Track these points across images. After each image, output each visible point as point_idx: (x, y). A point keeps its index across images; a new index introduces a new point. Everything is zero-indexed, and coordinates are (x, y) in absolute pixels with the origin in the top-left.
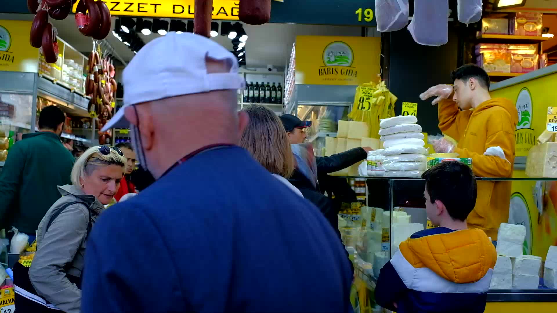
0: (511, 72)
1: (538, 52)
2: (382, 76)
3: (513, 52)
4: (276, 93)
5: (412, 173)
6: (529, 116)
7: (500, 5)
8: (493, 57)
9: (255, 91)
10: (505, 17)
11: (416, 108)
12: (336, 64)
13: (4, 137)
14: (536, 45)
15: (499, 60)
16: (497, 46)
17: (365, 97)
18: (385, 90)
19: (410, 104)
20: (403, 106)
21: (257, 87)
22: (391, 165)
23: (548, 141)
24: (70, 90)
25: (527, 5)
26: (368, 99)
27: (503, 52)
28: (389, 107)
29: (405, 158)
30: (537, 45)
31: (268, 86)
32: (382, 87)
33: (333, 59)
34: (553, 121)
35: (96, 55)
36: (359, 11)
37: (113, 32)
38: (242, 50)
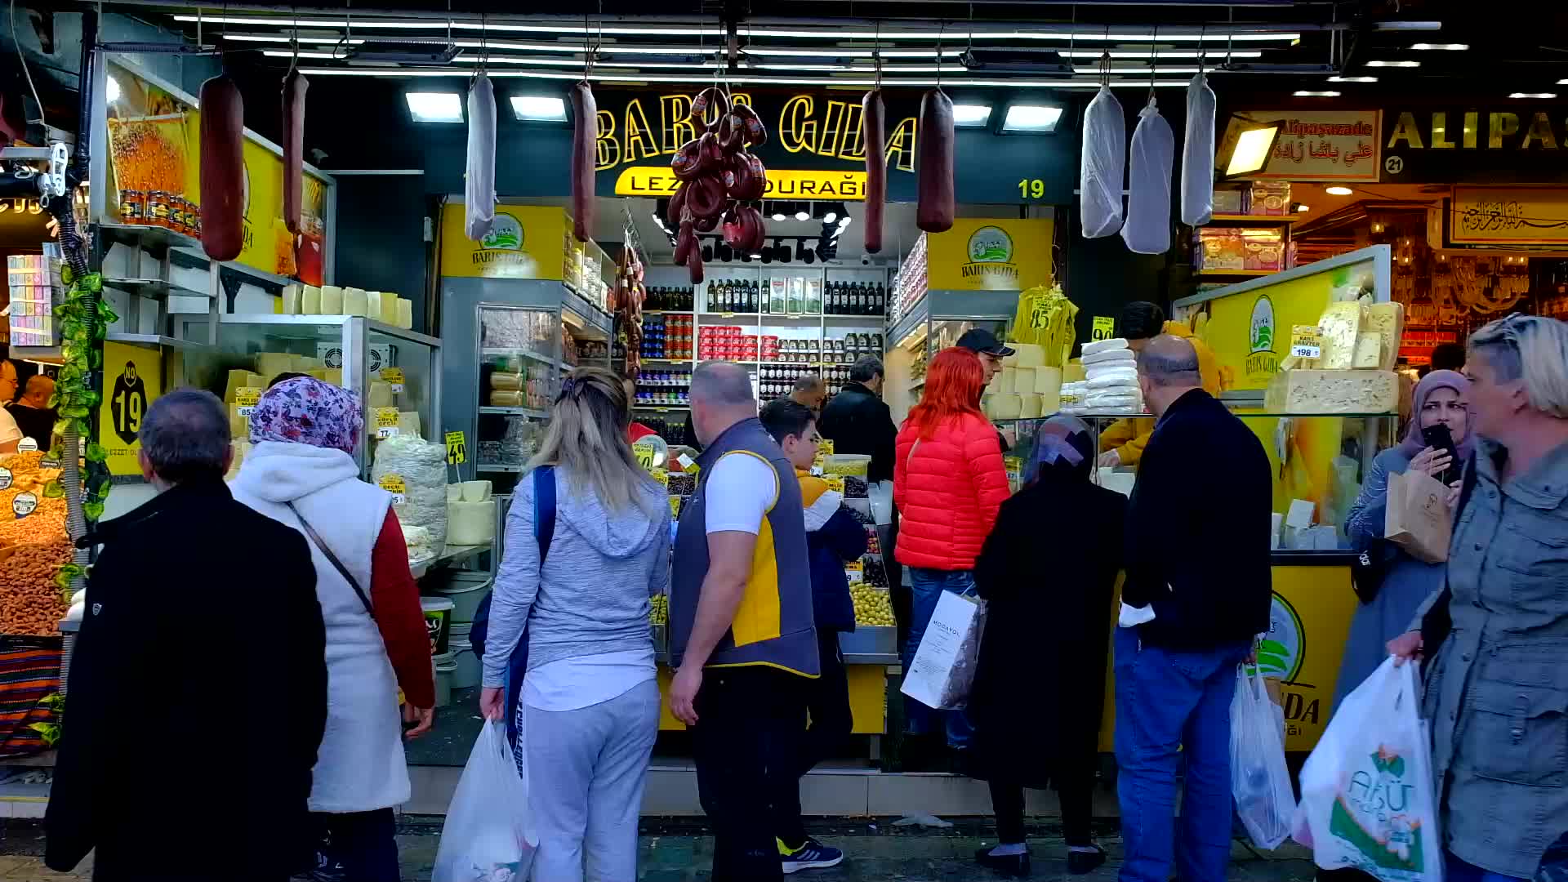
0: (1245, 269)
1: (1285, 239)
2: (1056, 277)
3: (1247, 238)
4: (875, 299)
5: (1123, 409)
6: (1269, 332)
7: (1229, 173)
8: (1219, 247)
9: (843, 297)
10: (1236, 188)
11: (1112, 325)
12: (987, 259)
13: (516, 373)
14: (1280, 229)
15: (1227, 250)
16: (1224, 231)
17: (1041, 310)
18: (1062, 297)
19: (1104, 319)
20: (1095, 321)
21: (845, 289)
22: (1097, 400)
23: (1293, 368)
24: (589, 302)
25: (1268, 171)
26: (1045, 312)
27: (1233, 239)
28: (1068, 322)
29: (1113, 391)
30: (1282, 229)
31: (862, 288)
32: (1057, 292)
33: (982, 252)
34: (1299, 342)
35: (629, 250)
36: (1024, 184)
37: (655, 217)
38: (836, 238)
